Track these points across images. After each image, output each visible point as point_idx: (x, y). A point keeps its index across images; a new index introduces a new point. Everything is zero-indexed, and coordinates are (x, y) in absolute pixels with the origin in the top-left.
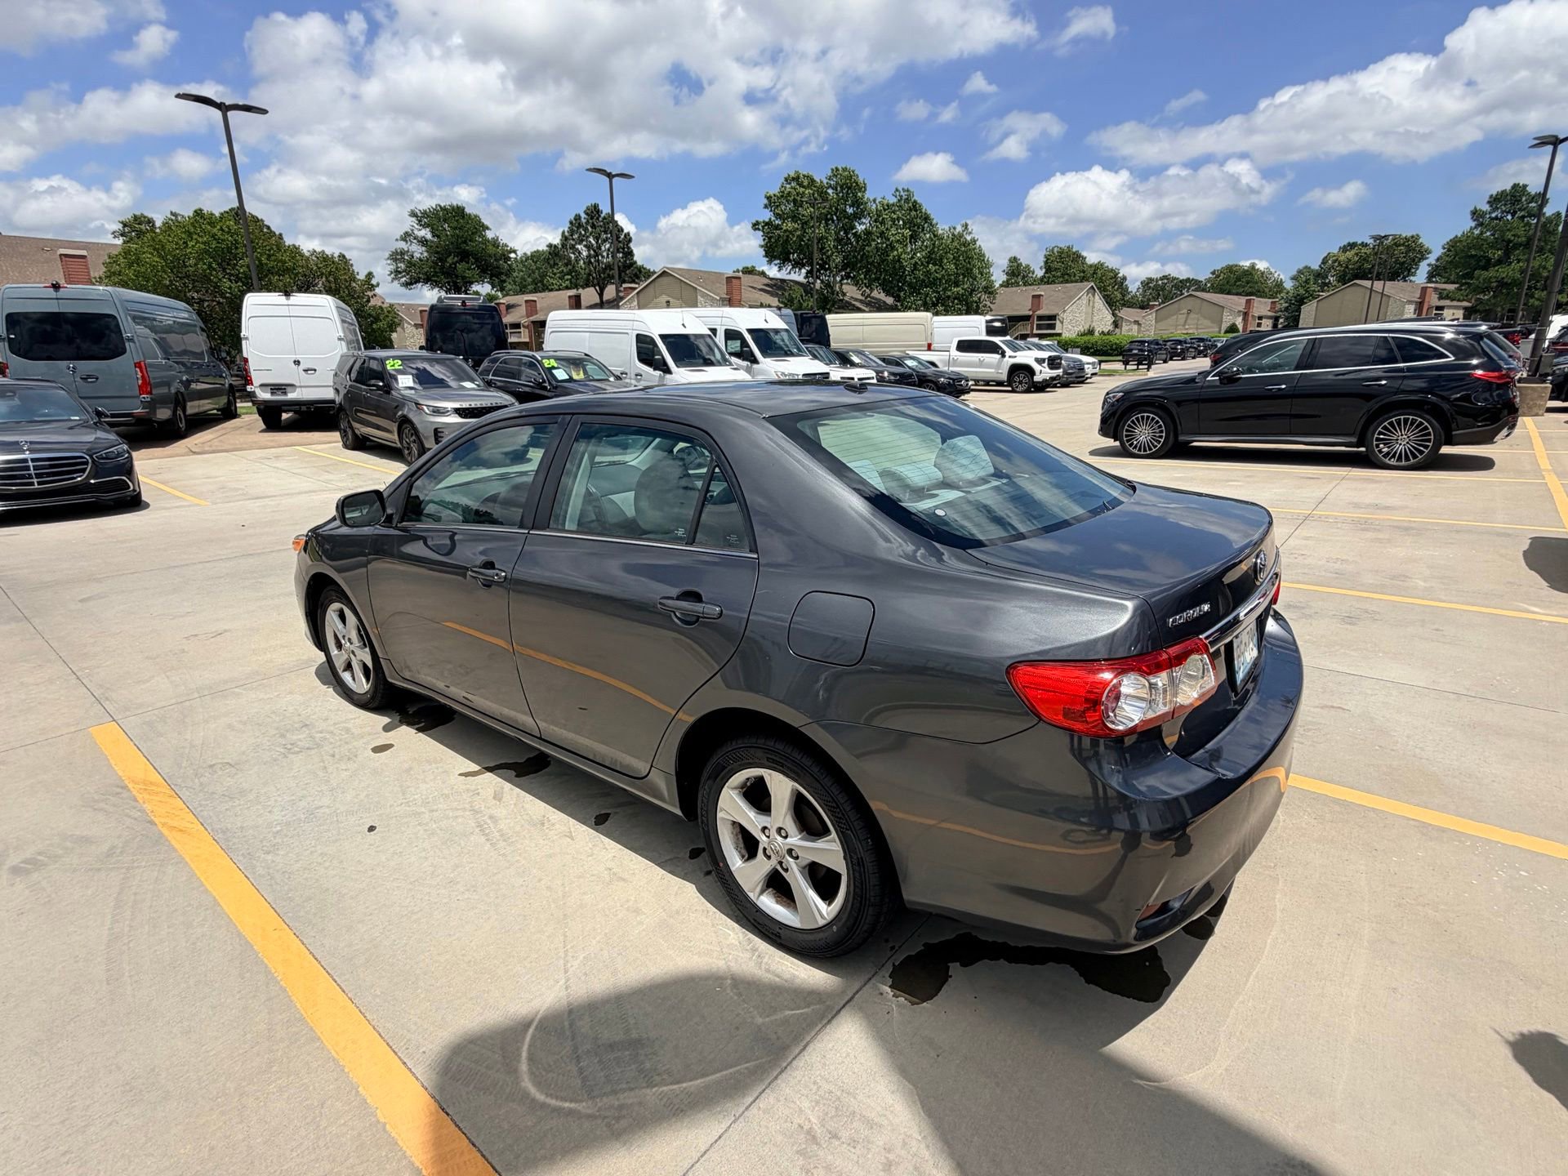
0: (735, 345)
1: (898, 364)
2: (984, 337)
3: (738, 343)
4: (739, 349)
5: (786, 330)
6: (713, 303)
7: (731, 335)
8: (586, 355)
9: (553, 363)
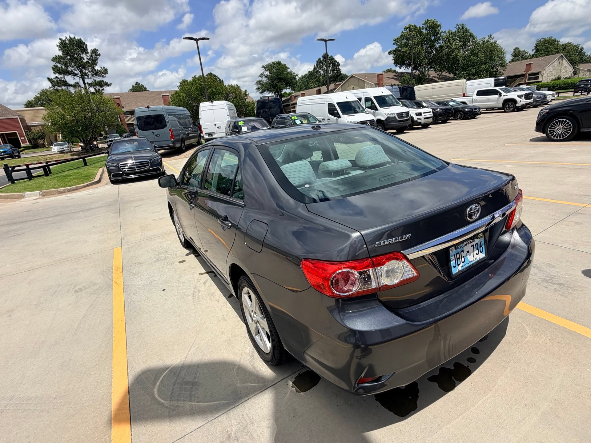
0: (369, 104)
1: (446, 105)
2: (492, 87)
3: (370, 103)
4: (370, 105)
5: (392, 95)
6: (371, 86)
7: (367, 99)
8: (309, 113)
9: (296, 118)
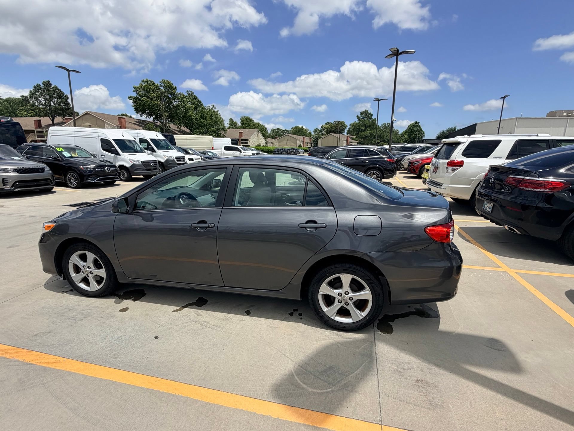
0: (145, 145)
4: (146, 146)
5: (164, 140)
7: (142, 141)
8: (77, 146)
9: (61, 149)
